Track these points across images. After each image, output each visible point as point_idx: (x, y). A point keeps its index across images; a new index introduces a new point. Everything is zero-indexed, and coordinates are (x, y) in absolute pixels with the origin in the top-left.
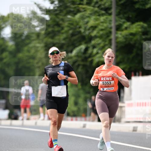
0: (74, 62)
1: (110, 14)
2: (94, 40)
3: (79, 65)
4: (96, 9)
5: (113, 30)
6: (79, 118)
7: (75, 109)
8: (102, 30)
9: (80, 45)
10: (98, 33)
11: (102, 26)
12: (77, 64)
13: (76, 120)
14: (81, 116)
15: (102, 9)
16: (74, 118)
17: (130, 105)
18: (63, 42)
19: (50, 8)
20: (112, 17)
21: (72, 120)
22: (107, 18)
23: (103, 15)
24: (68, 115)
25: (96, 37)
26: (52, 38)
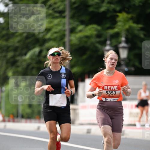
0: (28, 65)
1: (64, 17)
2: (48, 42)
3: (33, 68)
4: (51, 12)
5: (67, 33)
6: (33, 121)
7: (28, 111)
8: (56, 33)
9: (34, 47)
10: (52, 35)
11: (56, 28)
12: (31, 67)
13: (31, 122)
14: (35, 118)
15: (56, 12)
16: (28, 121)
17: (84, 107)
18: (17, 45)
19: (4, 11)
20: (66, 20)
21: (26, 122)
22: (60, 21)
23: (57, 17)
24: (23, 117)
25: (49, 40)
26: (7, 40)
